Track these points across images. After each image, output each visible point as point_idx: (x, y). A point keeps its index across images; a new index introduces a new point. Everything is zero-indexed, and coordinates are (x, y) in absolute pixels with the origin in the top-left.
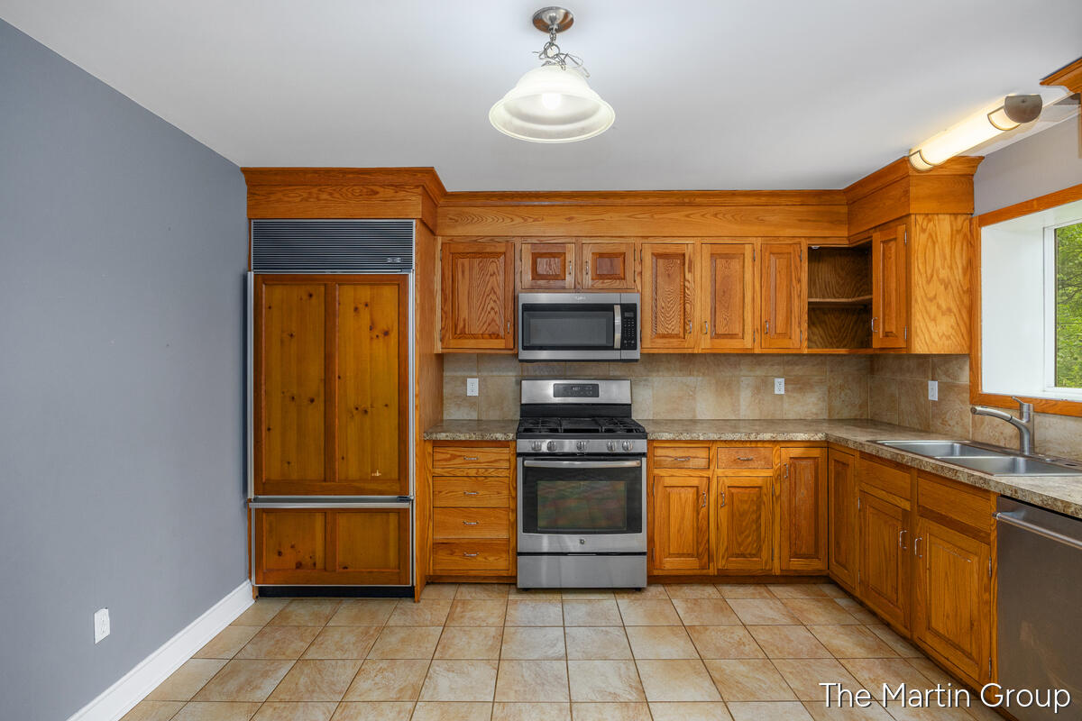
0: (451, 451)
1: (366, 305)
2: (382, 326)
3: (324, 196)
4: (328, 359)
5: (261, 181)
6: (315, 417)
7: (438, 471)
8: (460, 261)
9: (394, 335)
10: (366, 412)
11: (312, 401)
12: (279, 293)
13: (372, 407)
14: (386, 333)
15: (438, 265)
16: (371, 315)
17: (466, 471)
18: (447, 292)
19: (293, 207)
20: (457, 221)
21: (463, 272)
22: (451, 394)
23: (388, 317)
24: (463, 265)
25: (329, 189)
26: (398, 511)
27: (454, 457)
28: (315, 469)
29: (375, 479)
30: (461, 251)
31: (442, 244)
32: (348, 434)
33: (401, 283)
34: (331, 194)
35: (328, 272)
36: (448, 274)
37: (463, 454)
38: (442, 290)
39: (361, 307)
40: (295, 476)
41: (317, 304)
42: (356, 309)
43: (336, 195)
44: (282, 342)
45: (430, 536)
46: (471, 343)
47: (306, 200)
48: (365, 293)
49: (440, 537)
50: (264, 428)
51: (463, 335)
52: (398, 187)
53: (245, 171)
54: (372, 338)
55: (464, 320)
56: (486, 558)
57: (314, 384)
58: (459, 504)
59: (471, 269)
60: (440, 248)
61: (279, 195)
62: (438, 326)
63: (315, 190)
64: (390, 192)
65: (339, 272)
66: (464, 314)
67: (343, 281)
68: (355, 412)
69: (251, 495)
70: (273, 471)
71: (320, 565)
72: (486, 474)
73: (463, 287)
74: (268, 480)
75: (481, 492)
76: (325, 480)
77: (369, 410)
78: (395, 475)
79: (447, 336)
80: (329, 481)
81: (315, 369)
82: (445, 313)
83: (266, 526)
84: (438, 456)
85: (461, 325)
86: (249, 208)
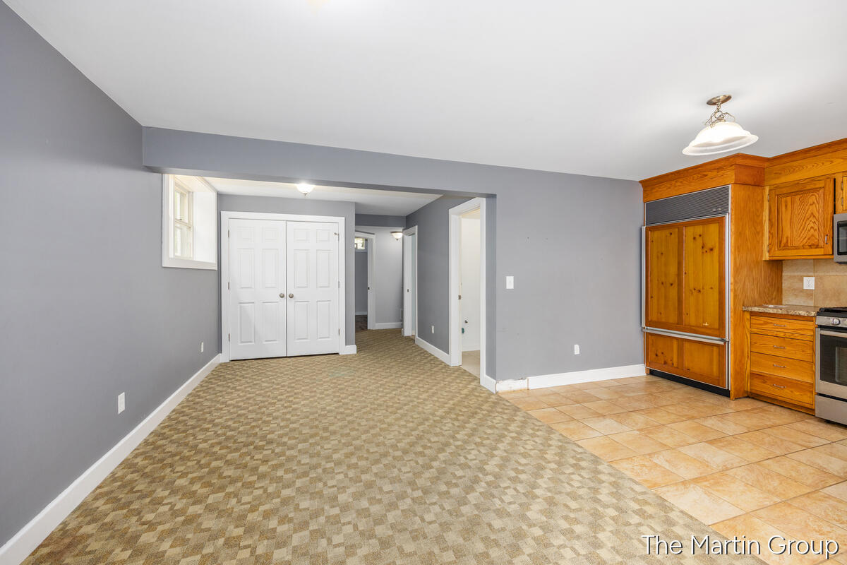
0: (763, 319)
1: (700, 236)
2: (709, 245)
3: (679, 184)
4: (680, 264)
5: (648, 184)
6: (673, 292)
7: (754, 330)
8: (783, 200)
9: (716, 251)
10: (700, 291)
11: (672, 285)
12: (656, 234)
13: (703, 289)
14: (711, 250)
15: (766, 205)
16: (703, 240)
17: (776, 333)
18: (773, 220)
19: (664, 193)
20: (780, 174)
21: (786, 206)
22: (789, 288)
23: (712, 240)
24: (786, 202)
25: (680, 180)
26: (718, 346)
27: (766, 323)
28: (673, 318)
29: (705, 327)
30: (785, 192)
31: (770, 190)
32: (690, 302)
33: (721, 222)
34: (681, 182)
35: (681, 221)
36: (774, 209)
37: (773, 322)
38: (769, 220)
39: (697, 237)
40: (663, 320)
41: (674, 237)
42: (694, 238)
43: (685, 182)
44: (658, 257)
45: (748, 368)
46: (793, 252)
47: (669, 188)
48: (699, 229)
49: (756, 370)
50: (649, 297)
51: (786, 247)
52: (719, 169)
53: (641, 182)
54: (703, 253)
55: (787, 238)
56: (792, 392)
57: (672, 277)
58: (770, 352)
59: (793, 203)
60: (767, 193)
61: (657, 188)
62: (766, 242)
63: (674, 182)
64: (715, 173)
65: (686, 220)
66: (787, 232)
67: (686, 225)
68: (694, 291)
69: (644, 325)
70: (654, 317)
71: (675, 365)
72: (792, 337)
73: (786, 216)
74: (651, 320)
75: (787, 348)
76: (677, 324)
77: (702, 290)
78: (716, 326)
79: (773, 249)
80: (679, 326)
81: (673, 270)
82: (772, 234)
83: (650, 342)
84: (754, 321)
85: (784, 241)
86: (644, 197)
